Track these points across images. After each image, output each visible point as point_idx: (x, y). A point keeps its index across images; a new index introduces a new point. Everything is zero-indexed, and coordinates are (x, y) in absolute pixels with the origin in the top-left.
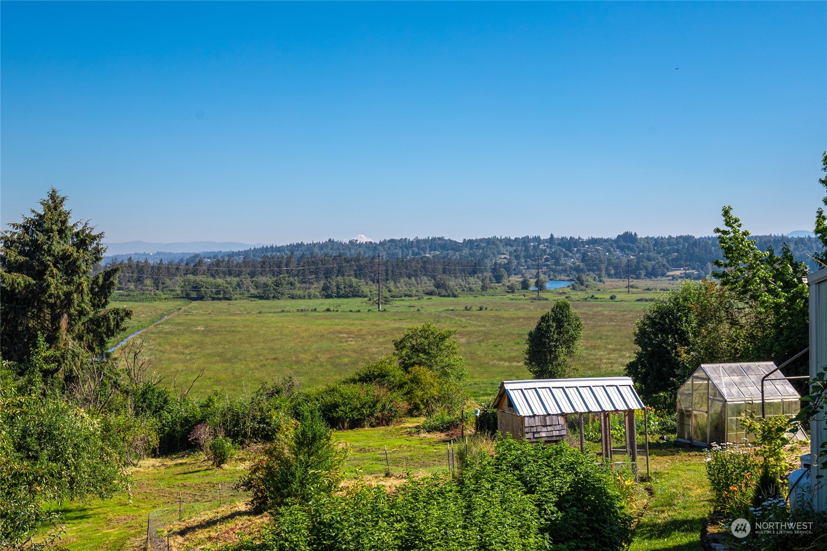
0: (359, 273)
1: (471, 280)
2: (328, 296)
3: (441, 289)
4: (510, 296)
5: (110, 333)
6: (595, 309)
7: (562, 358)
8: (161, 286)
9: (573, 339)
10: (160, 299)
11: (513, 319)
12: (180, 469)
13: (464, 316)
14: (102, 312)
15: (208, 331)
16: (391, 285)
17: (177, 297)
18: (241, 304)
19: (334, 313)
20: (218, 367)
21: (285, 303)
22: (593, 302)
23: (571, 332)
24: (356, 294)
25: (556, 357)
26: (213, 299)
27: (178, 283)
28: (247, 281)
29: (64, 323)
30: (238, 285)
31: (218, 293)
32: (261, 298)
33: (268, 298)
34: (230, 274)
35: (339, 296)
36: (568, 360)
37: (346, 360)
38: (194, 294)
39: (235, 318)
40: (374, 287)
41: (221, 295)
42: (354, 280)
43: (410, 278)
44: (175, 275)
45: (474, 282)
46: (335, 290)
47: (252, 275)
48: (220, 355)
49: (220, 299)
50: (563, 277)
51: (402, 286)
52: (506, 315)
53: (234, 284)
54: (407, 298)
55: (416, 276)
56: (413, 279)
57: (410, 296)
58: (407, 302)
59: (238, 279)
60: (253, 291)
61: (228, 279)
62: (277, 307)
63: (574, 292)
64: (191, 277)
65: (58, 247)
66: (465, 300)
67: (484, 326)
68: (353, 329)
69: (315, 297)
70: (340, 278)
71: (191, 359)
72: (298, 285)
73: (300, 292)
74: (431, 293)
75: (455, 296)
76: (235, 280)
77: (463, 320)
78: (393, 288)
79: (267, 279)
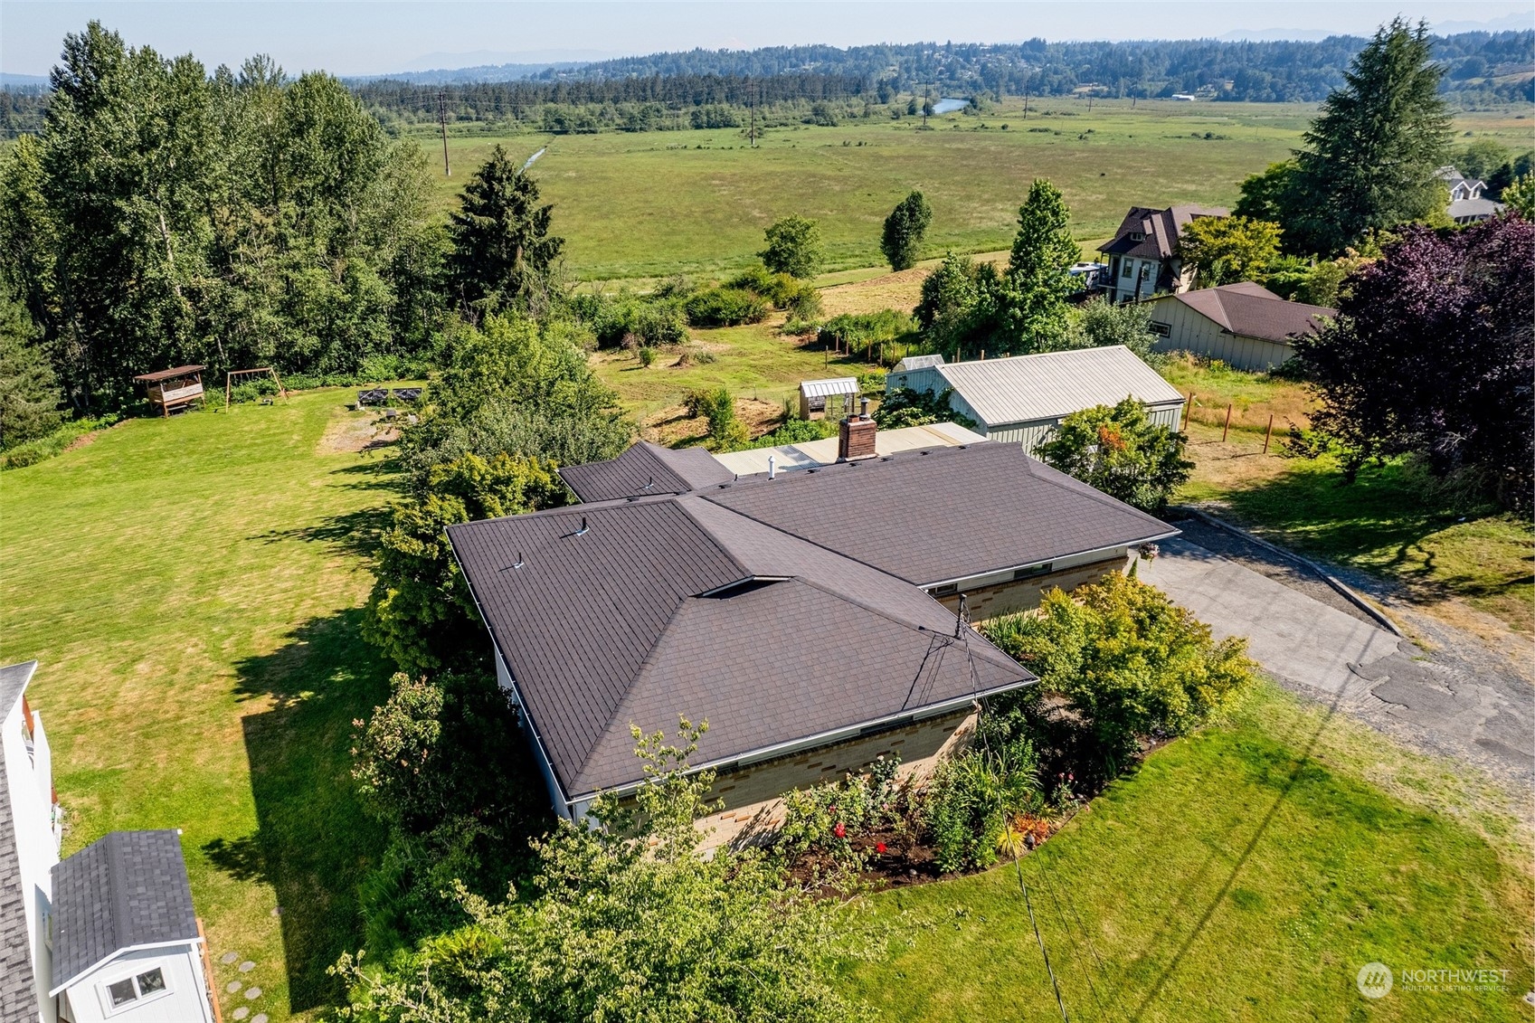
0: (731, 97)
1: (854, 101)
2: (698, 127)
3: (820, 117)
4: (894, 123)
5: (551, 257)
6: (983, 144)
7: (912, 243)
8: (520, 116)
9: (922, 227)
10: (523, 134)
11: (892, 158)
12: (618, 366)
13: (841, 154)
14: (543, 239)
15: (580, 179)
16: (766, 109)
17: (540, 131)
18: (608, 138)
19: (706, 151)
20: (598, 224)
21: (651, 137)
22: (982, 133)
23: (922, 220)
24: (728, 124)
25: (906, 244)
26: (578, 133)
27: (537, 112)
28: (611, 109)
29: (520, 251)
30: (602, 114)
31: (582, 125)
32: (628, 130)
33: (634, 130)
34: (592, 99)
35: (710, 126)
36: (918, 245)
37: (720, 216)
38: (558, 127)
39: (604, 159)
40: (747, 112)
41: (585, 128)
42: (725, 106)
43: (786, 100)
44: (534, 103)
45: (857, 105)
46: (705, 118)
47: (616, 100)
48: (598, 208)
49: (585, 132)
50: (958, 94)
51: (777, 111)
52: (885, 152)
53: (598, 112)
54: (783, 128)
55: (793, 97)
56: (790, 102)
57: (786, 125)
58: (784, 133)
59: (601, 106)
60: (618, 121)
61: (591, 106)
62: (645, 143)
63: (965, 118)
64: (551, 105)
65: (509, 191)
66: (847, 131)
67: (860, 169)
68: (727, 172)
69: (685, 128)
70: (709, 107)
71: (570, 215)
72: (665, 112)
73: (668, 123)
74: (808, 122)
75: (834, 125)
76: (597, 107)
77: (840, 158)
78: (768, 115)
79: (631, 107)
